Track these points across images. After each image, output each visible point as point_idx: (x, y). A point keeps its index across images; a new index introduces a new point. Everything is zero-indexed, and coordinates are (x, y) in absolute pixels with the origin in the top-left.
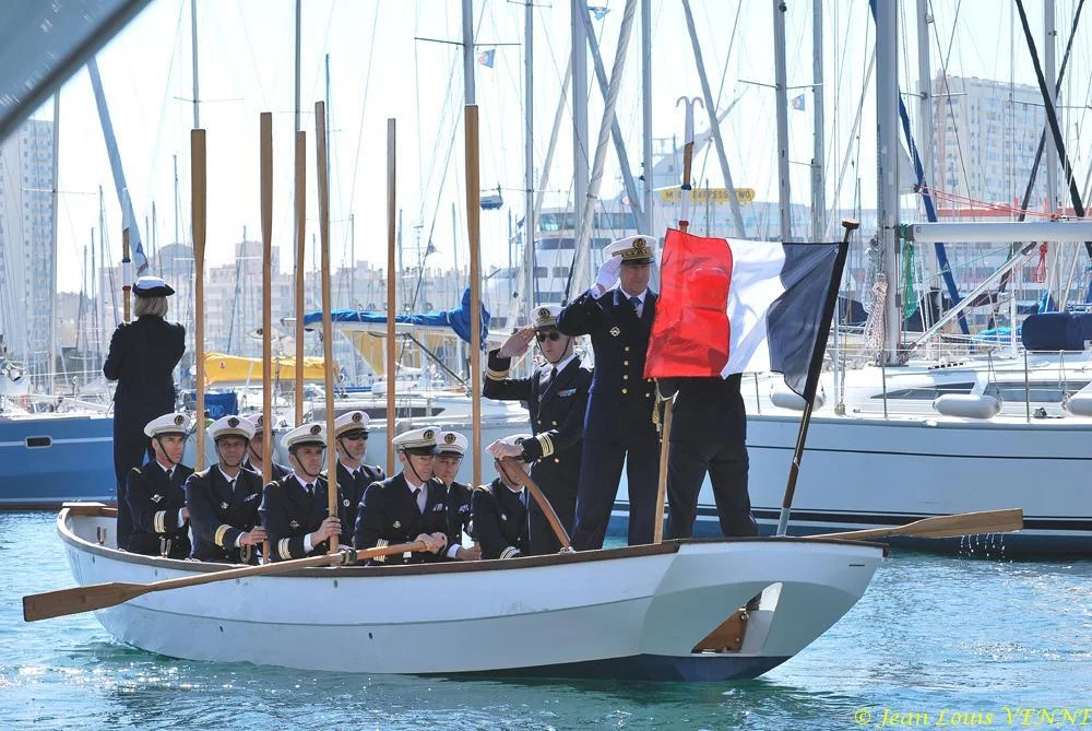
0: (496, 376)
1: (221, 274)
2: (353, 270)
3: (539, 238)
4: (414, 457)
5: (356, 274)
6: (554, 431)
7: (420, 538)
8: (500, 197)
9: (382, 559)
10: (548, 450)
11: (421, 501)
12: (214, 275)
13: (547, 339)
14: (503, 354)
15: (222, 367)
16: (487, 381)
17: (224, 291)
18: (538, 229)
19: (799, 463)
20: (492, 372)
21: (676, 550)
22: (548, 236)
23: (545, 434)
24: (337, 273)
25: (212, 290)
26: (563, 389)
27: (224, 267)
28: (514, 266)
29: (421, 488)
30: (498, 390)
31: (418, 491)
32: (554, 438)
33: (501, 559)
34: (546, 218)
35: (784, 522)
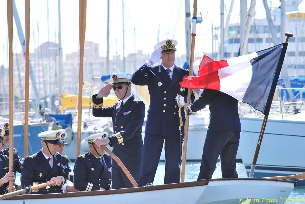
0: (97, 106)
1: (71, 56)
2: (135, 54)
3: (227, 38)
4: (49, 144)
5: (137, 56)
6: (123, 131)
7: (52, 179)
8: (201, 18)
9: (36, 191)
10: (121, 140)
11: (51, 163)
12: (67, 57)
13: (117, 89)
14: (99, 97)
15: (71, 101)
16: (94, 109)
17: (72, 64)
18: (227, 34)
19: (260, 144)
20: (95, 105)
21: (207, 184)
22: (231, 37)
23: (119, 133)
24: (128, 56)
25: (66, 64)
26: (126, 111)
27: (73, 53)
28: (214, 51)
29: (51, 157)
30: (99, 113)
31: (49, 158)
32: (123, 135)
33: (100, 190)
34: (231, 28)
35: (253, 170)
